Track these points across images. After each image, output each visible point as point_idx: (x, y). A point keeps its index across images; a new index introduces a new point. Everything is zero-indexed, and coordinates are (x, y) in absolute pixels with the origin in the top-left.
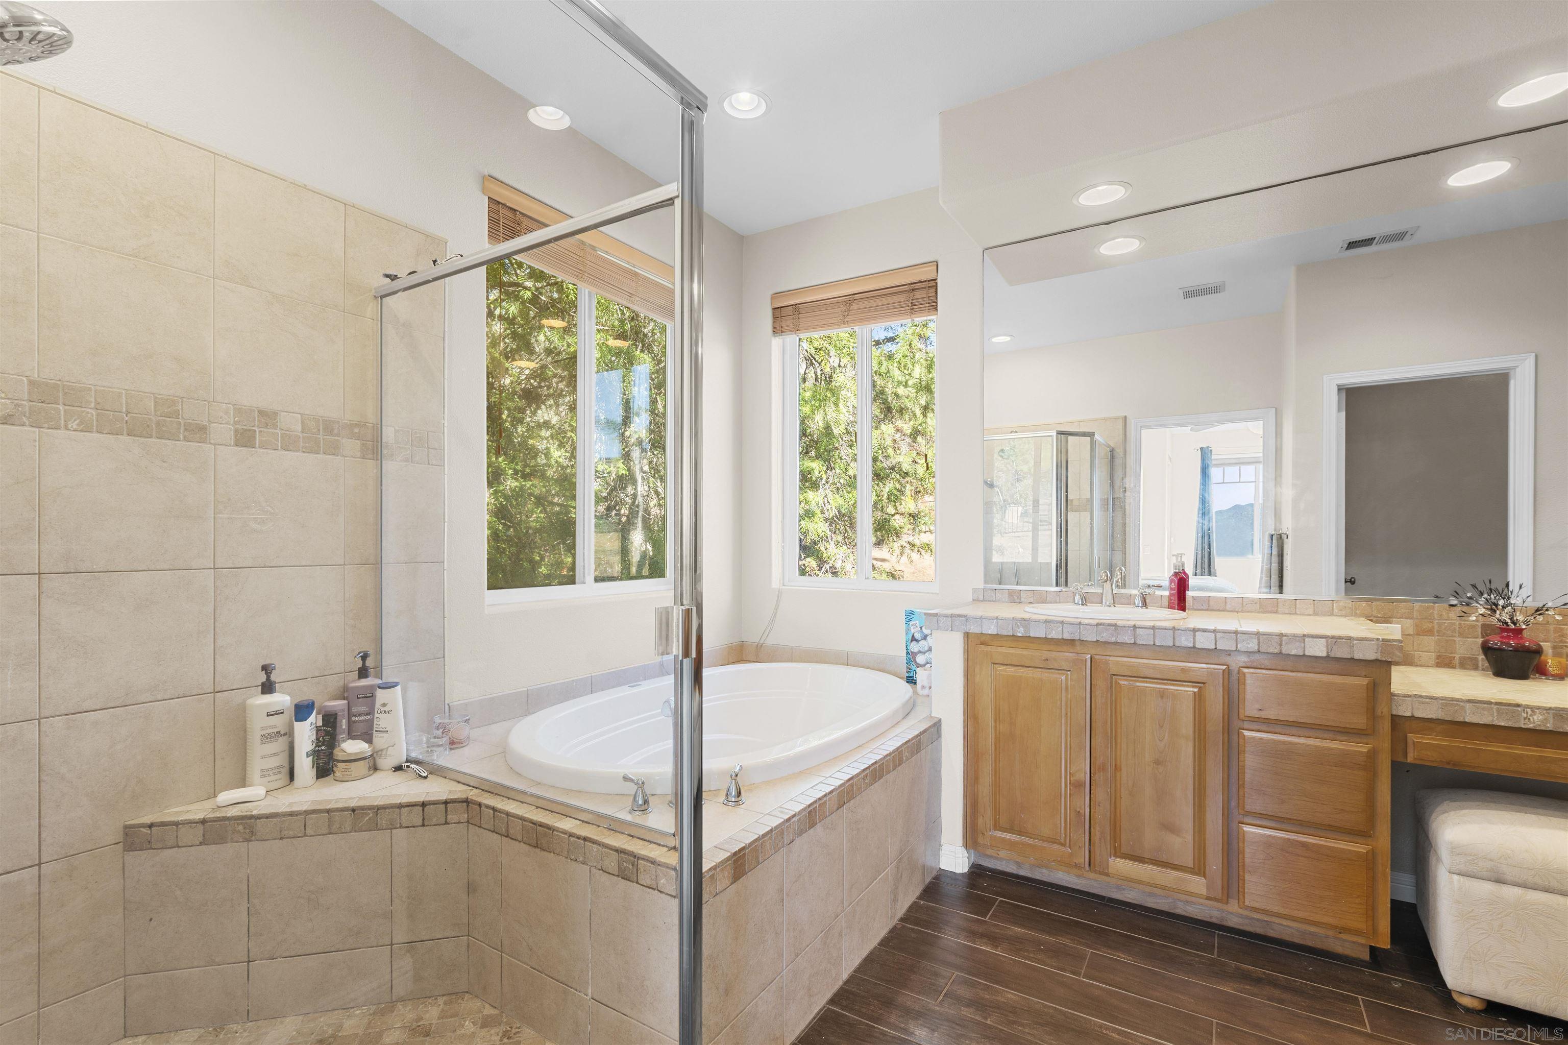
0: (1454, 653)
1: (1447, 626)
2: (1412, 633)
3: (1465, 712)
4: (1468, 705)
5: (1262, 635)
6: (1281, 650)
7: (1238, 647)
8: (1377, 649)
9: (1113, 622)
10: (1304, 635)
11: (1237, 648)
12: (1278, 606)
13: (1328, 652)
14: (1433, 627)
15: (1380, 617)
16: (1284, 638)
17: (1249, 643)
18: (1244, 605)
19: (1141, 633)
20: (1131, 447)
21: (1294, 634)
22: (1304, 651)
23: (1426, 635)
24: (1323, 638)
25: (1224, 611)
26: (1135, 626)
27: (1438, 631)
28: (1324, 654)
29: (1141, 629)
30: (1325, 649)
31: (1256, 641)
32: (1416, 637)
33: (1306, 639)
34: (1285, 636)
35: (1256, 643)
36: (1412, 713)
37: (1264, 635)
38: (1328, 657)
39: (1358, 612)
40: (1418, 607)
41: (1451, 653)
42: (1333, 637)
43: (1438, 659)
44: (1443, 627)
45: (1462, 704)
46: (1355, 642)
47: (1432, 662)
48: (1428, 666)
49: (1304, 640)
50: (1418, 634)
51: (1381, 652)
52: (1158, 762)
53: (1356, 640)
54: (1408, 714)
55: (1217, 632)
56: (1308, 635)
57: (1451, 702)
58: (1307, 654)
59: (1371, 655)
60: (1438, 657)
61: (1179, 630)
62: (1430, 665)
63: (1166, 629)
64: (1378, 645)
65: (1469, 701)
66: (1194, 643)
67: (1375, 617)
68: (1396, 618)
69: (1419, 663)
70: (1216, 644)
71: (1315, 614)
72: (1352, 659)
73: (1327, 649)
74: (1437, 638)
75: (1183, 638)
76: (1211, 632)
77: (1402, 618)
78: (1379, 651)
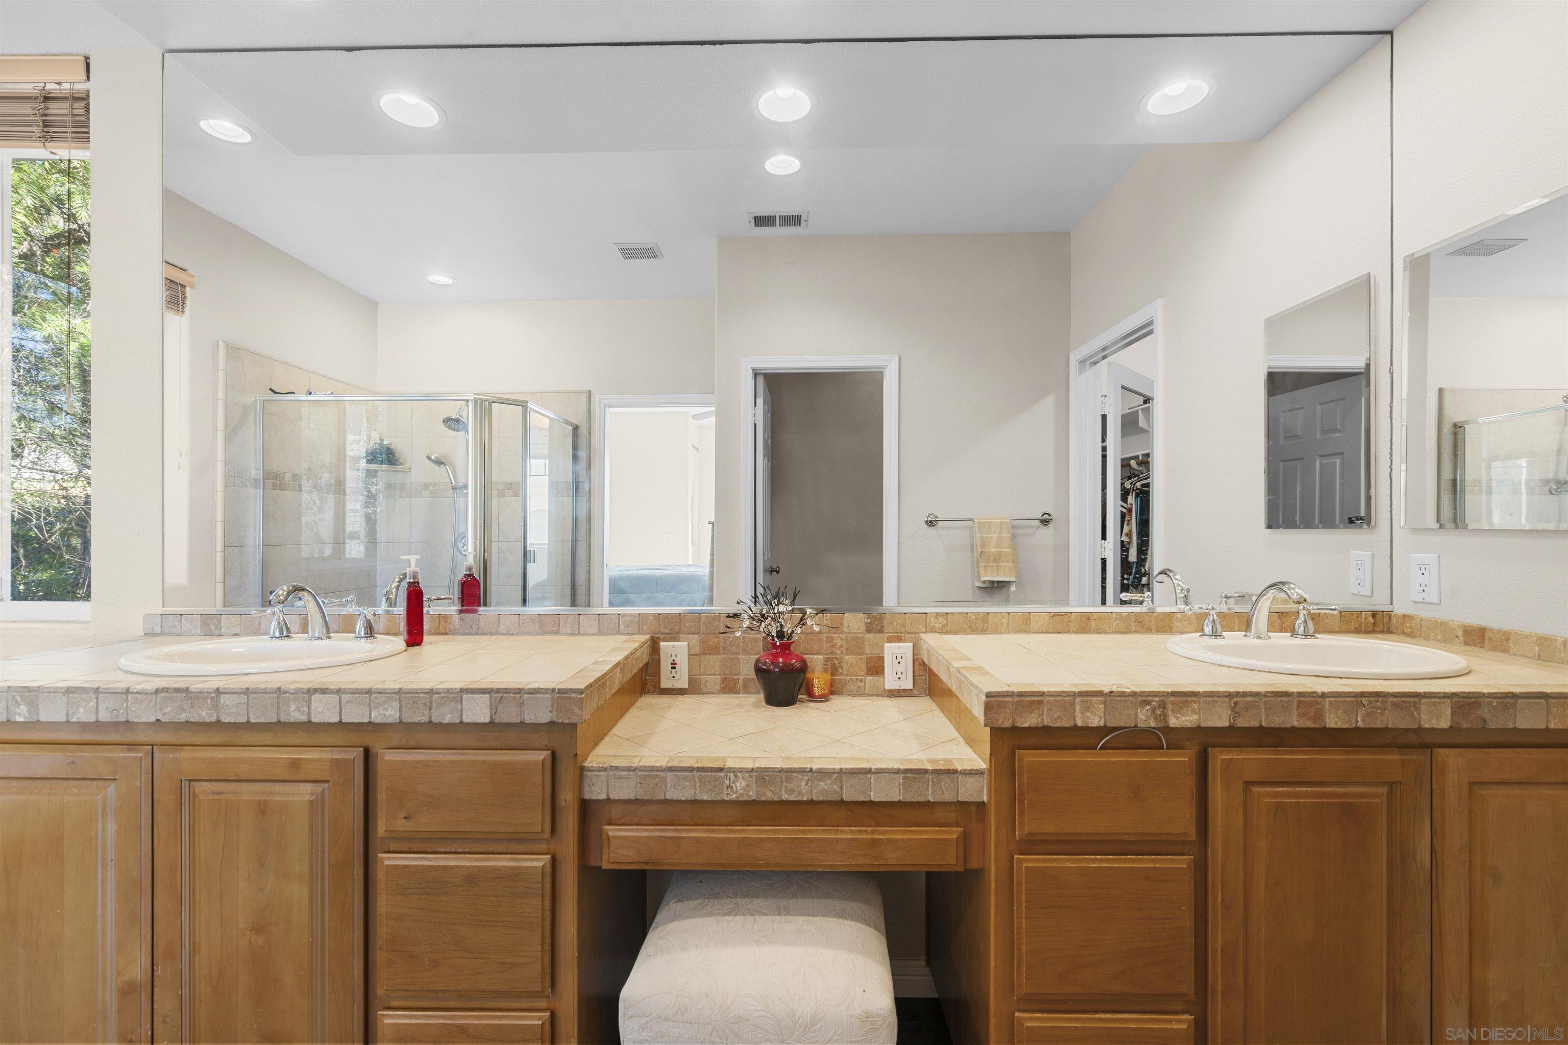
0: (739, 675)
1: (731, 641)
2: (698, 653)
3: (666, 786)
4: (669, 775)
5: (405, 693)
6: (430, 717)
7: (373, 716)
8: (552, 706)
9: (182, 685)
10: (462, 690)
11: (370, 717)
12: (559, 625)
13: (491, 716)
14: (719, 644)
15: (667, 634)
16: (435, 696)
17: (386, 709)
18: (521, 624)
19: (228, 702)
20: (596, 426)
21: (448, 690)
22: (461, 716)
23: (713, 654)
24: (486, 693)
25: (496, 634)
26: (218, 689)
27: (724, 649)
28: (486, 719)
29: (227, 696)
30: (488, 711)
31: (396, 704)
32: (703, 656)
33: (464, 696)
34: (437, 693)
35: (398, 708)
36: (608, 795)
37: (408, 693)
38: (492, 723)
39: (645, 627)
40: (704, 618)
41: (736, 675)
42: (498, 691)
43: (723, 683)
44: (728, 642)
45: (662, 774)
46: (526, 696)
47: (718, 688)
48: (714, 693)
49: (461, 698)
50: (705, 654)
51: (557, 710)
52: (258, 929)
53: (527, 693)
54: (603, 796)
55: (343, 693)
56: (466, 689)
57: (651, 773)
58: (465, 720)
59: (544, 717)
60: (724, 680)
61: (286, 692)
62: (715, 691)
63: (266, 693)
64: (553, 699)
65: (671, 769)
66: (309, 714)
67: (662, 634)
68: (684, 633)
69: (705, 690)
70: (340, 714)
71: (600, 633)
72: (522, 723)
73: (491, 709)
74: (722, 656)
75: (293, 707)
76: (334, 693)
77: (688, 633)
78: (555, 709)
